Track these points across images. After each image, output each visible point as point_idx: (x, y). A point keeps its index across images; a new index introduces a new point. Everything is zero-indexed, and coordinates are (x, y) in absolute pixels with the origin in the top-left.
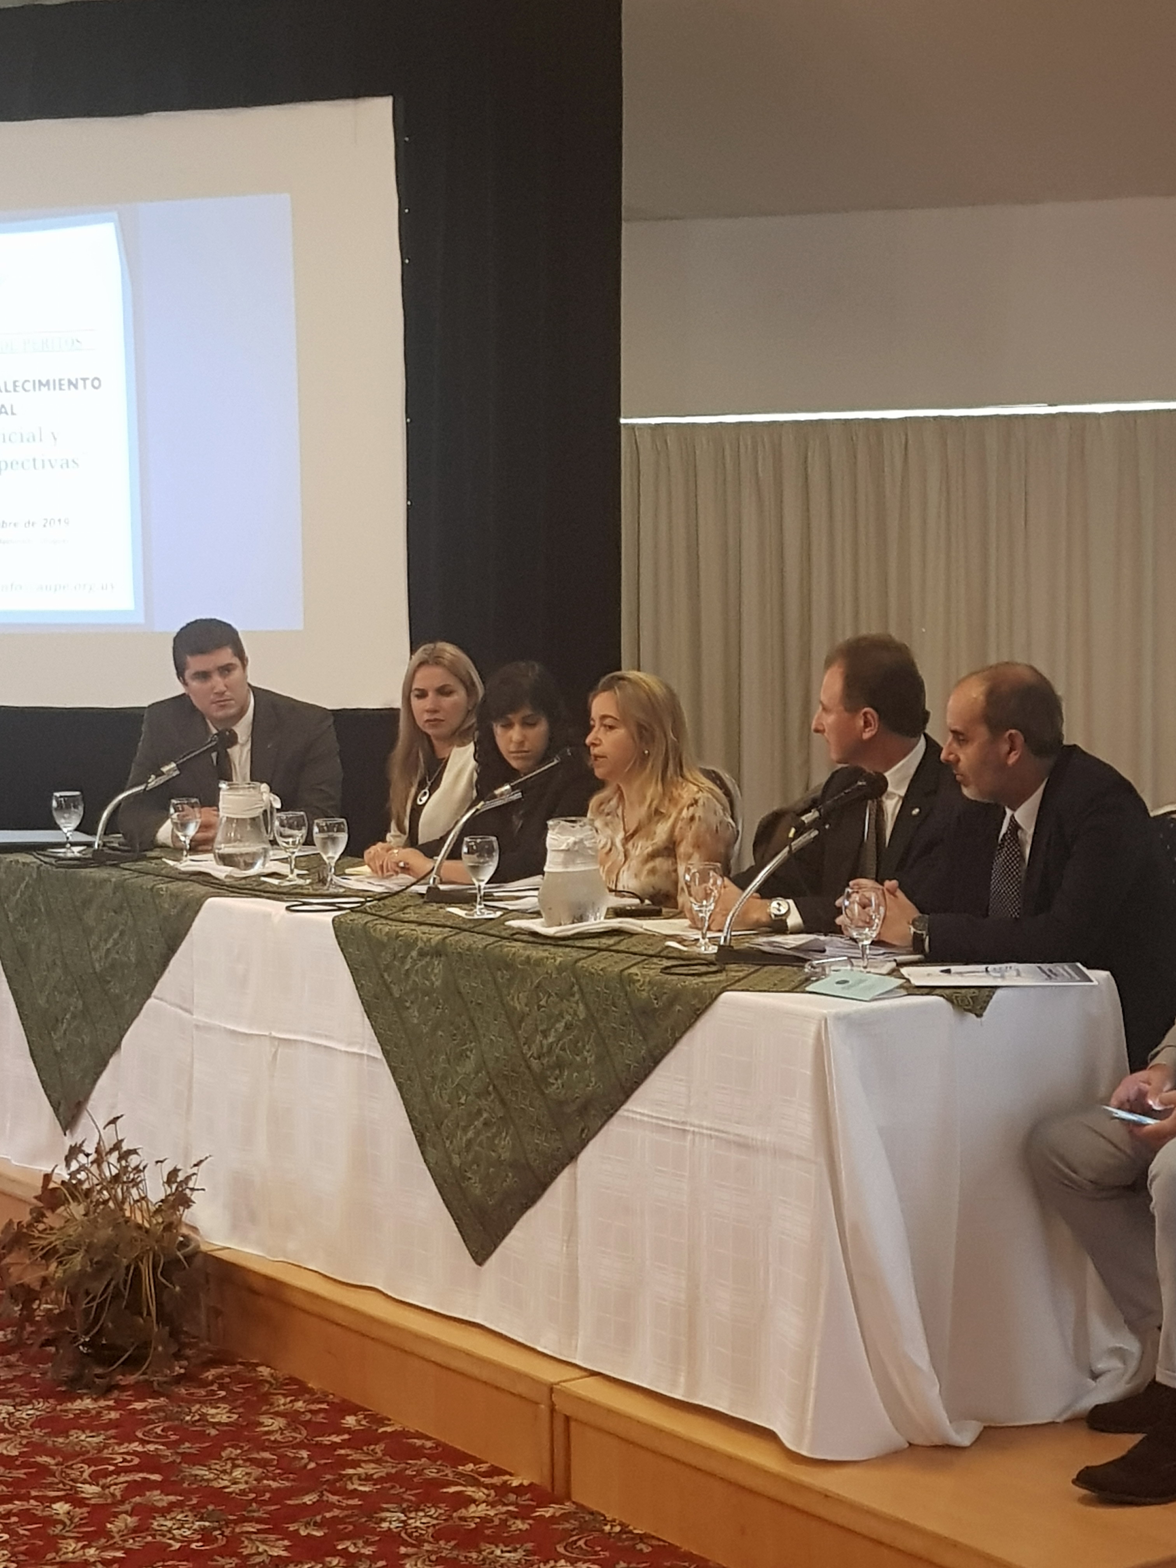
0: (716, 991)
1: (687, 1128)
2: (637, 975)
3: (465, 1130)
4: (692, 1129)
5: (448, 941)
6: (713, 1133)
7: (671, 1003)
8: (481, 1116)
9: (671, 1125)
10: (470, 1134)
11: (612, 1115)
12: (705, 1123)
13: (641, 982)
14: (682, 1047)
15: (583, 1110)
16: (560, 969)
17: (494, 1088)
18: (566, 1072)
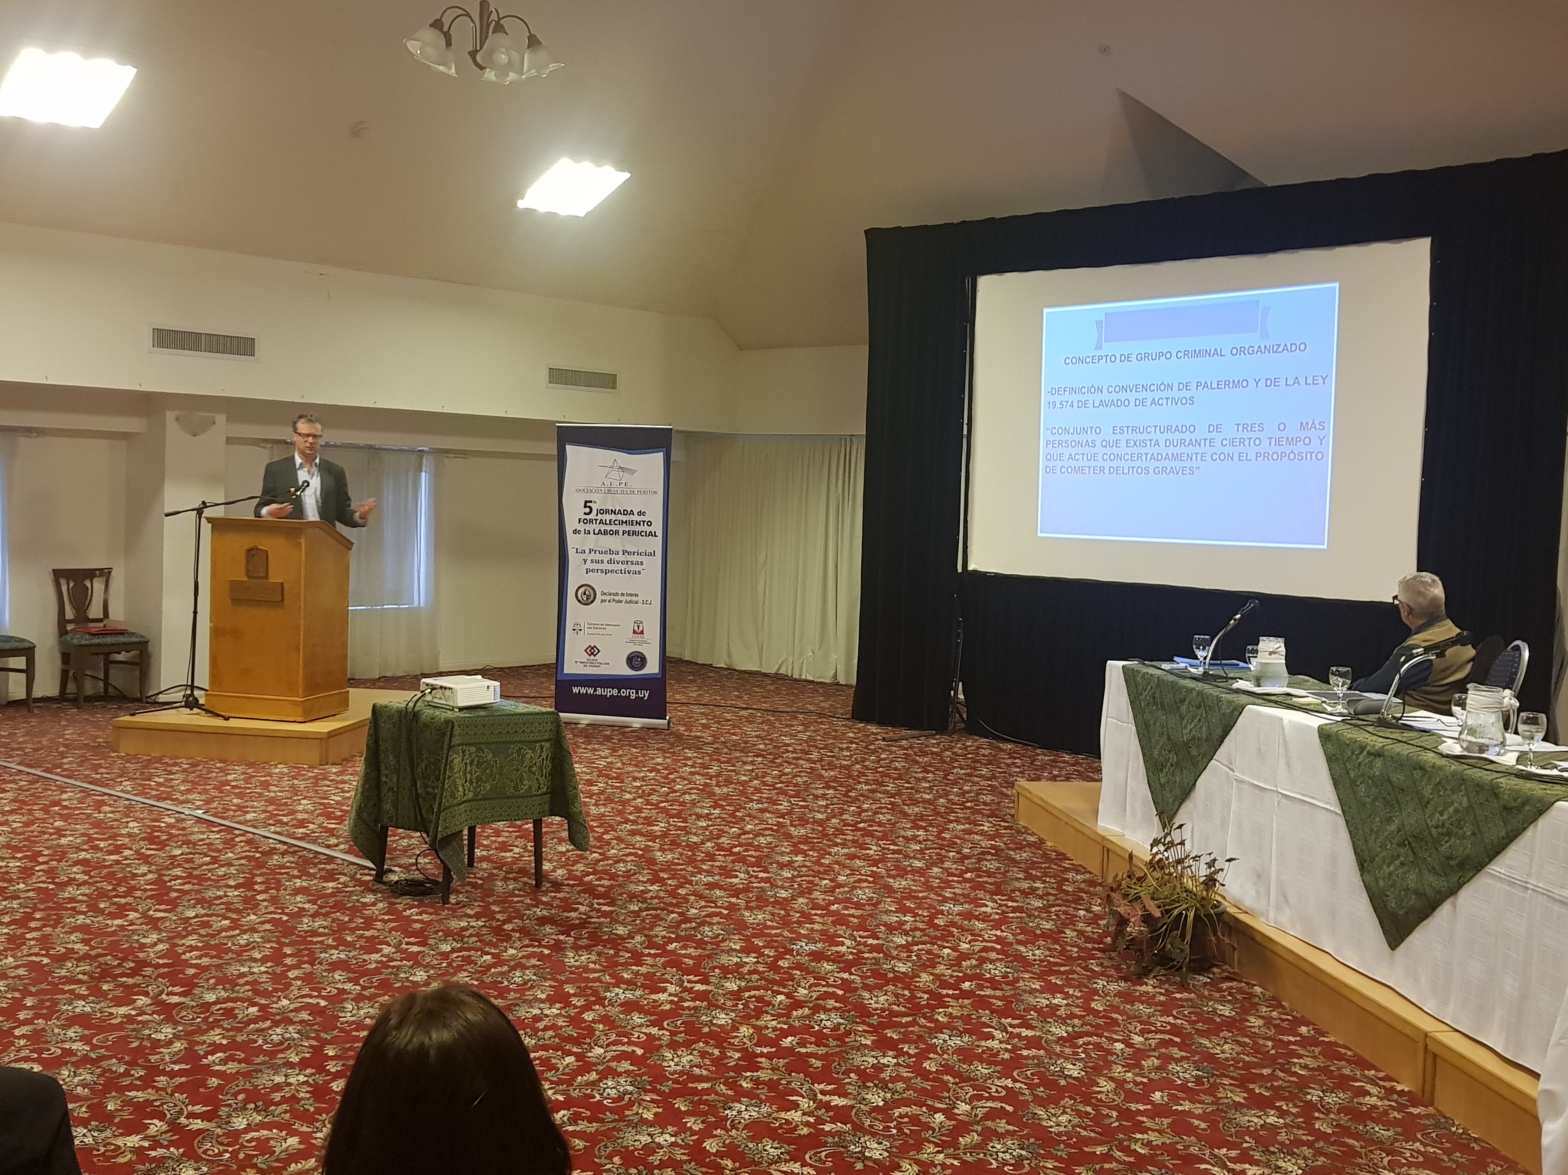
0: (1553, 800)
1: (1528, 886)
3: (1389, 866)
4: (1531, 887)
5: (1386, 747)
7: (1524, 804)
8: (1400, 858)
9: (1518, 882)
10: (1392, 868)
11: (1481, 870)
14: (1529, 833)
15: (1462, 865)
16: (1454, 774)
17: (1409, 843)
18: (1453, 840)
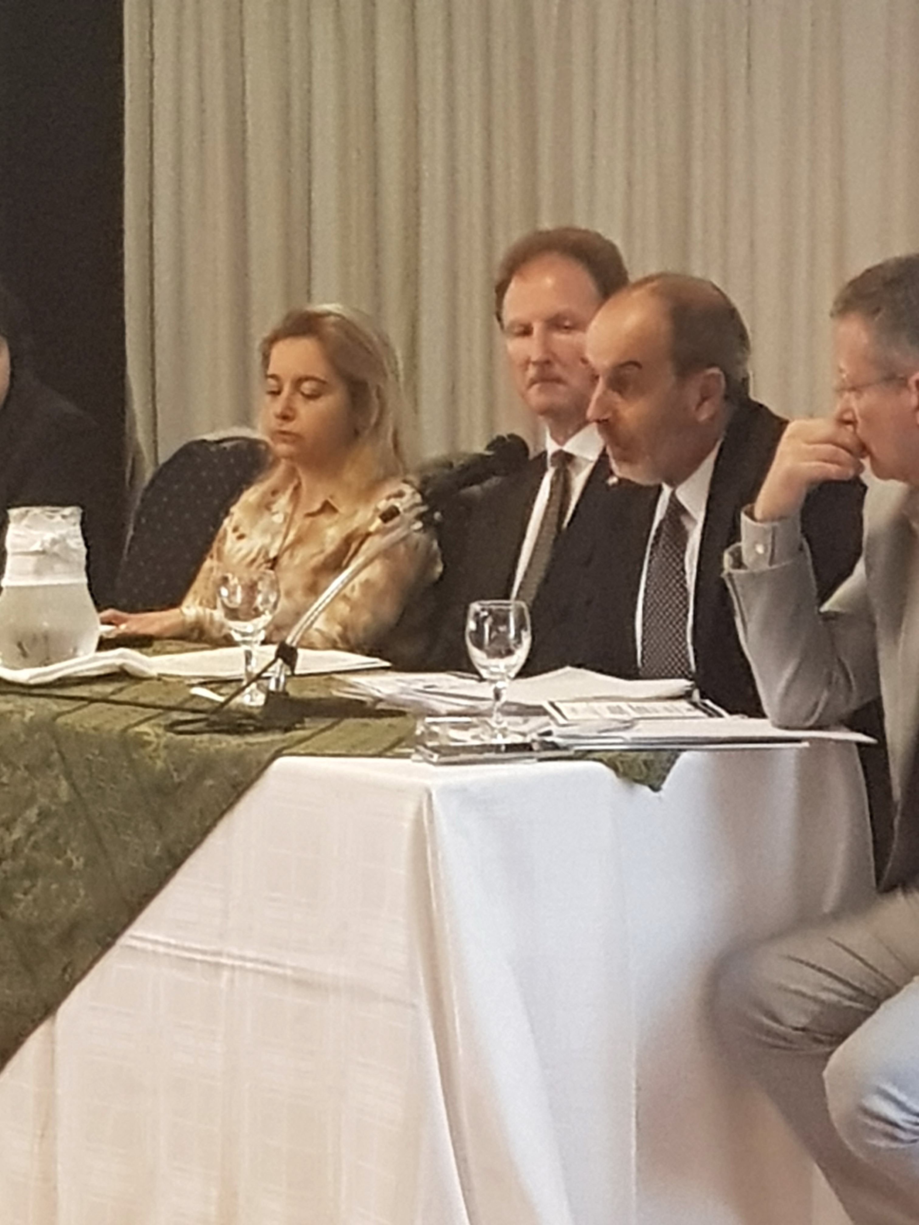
1: (224, 960)
4: (230, 962)
6: (260, 967)
9: (199, 957)
11: (110, 945)
12: (250, 954)
13: (154, 746)
15: (67, 936)
16: (31, 727)
18: (40, 883)
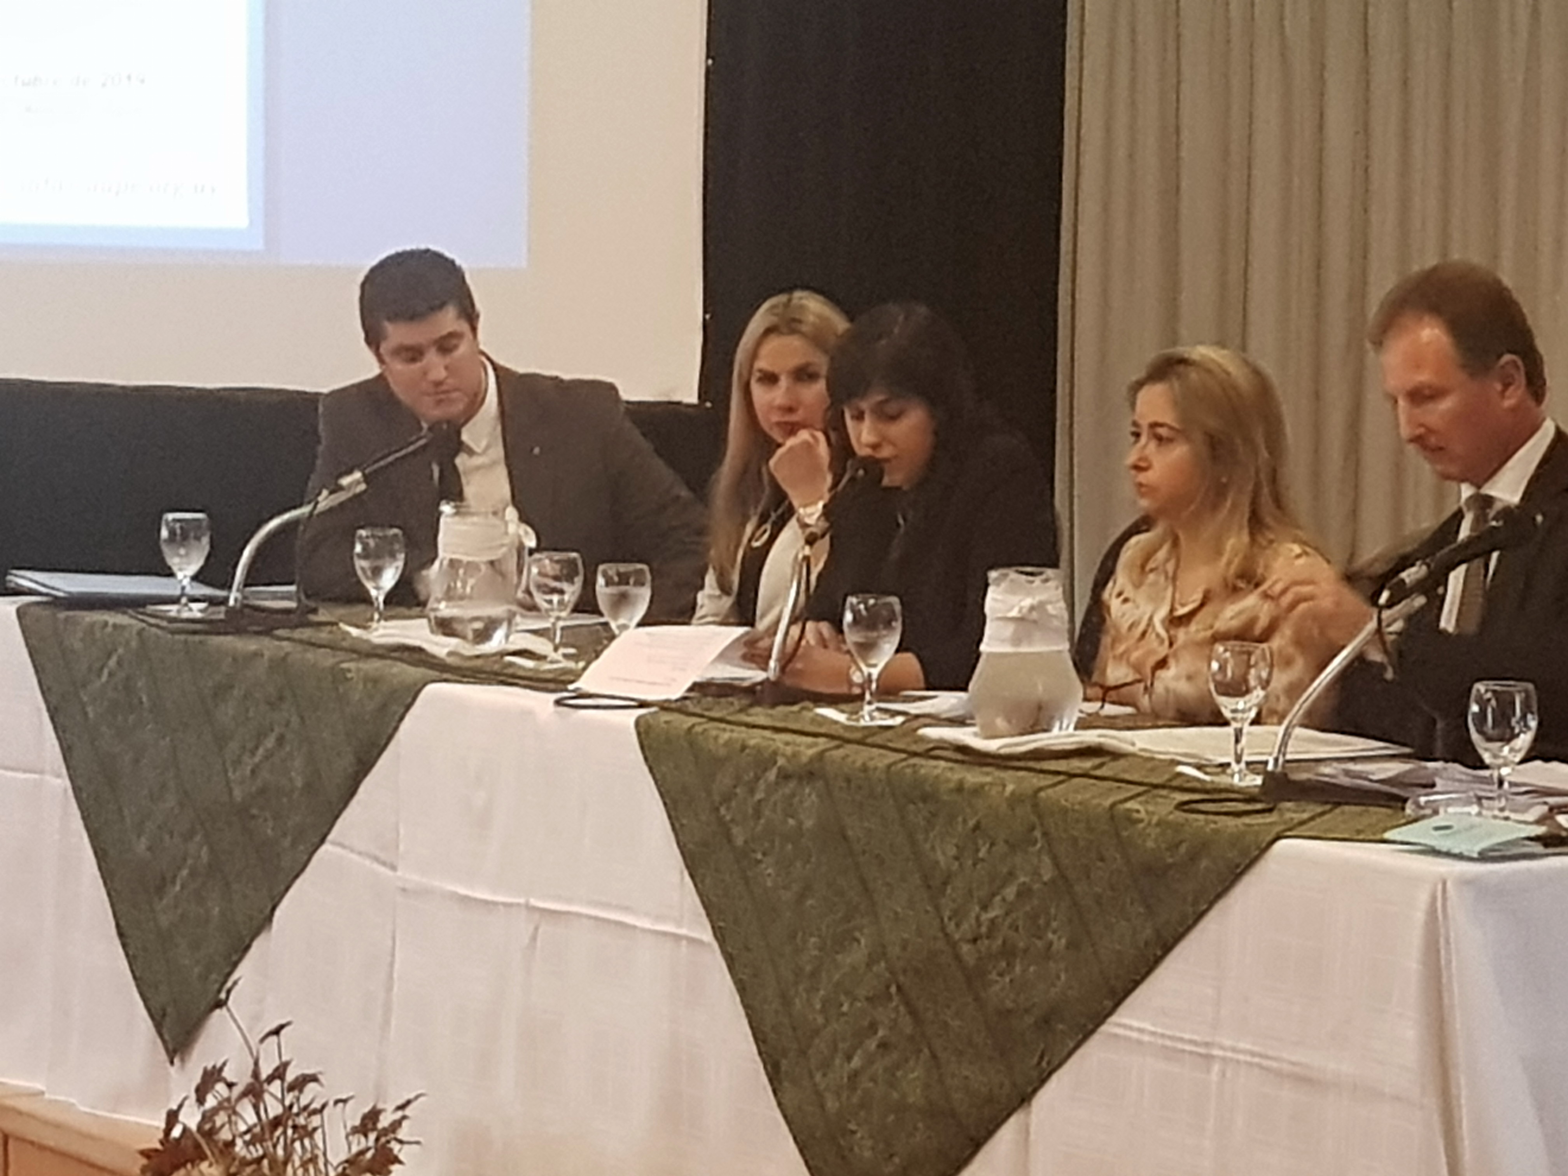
0: (1265, 839)
1: (1214, 1052)
2: (1138, 811)
3: (848, 1056)
4: (1222, 1054)
5: (826, 756)
6: (1252, 1059)
7: (1193, 857)
8: (876, 1033)
9: (1187, 1047)
10: (856, 1062)
11: (1092, 1032)
12: (1244, 1046)
14: (1209, 925)
15: (1046, 1022)
16: (1012, 803)
17: (899, 988)
18: (1018, 965)
